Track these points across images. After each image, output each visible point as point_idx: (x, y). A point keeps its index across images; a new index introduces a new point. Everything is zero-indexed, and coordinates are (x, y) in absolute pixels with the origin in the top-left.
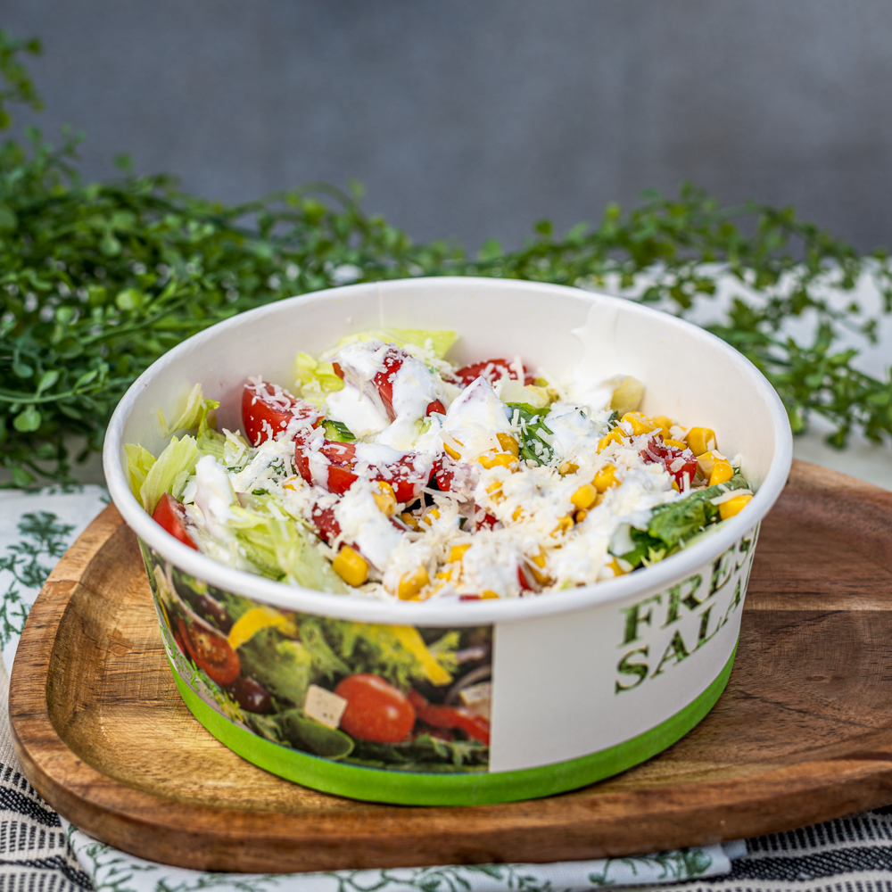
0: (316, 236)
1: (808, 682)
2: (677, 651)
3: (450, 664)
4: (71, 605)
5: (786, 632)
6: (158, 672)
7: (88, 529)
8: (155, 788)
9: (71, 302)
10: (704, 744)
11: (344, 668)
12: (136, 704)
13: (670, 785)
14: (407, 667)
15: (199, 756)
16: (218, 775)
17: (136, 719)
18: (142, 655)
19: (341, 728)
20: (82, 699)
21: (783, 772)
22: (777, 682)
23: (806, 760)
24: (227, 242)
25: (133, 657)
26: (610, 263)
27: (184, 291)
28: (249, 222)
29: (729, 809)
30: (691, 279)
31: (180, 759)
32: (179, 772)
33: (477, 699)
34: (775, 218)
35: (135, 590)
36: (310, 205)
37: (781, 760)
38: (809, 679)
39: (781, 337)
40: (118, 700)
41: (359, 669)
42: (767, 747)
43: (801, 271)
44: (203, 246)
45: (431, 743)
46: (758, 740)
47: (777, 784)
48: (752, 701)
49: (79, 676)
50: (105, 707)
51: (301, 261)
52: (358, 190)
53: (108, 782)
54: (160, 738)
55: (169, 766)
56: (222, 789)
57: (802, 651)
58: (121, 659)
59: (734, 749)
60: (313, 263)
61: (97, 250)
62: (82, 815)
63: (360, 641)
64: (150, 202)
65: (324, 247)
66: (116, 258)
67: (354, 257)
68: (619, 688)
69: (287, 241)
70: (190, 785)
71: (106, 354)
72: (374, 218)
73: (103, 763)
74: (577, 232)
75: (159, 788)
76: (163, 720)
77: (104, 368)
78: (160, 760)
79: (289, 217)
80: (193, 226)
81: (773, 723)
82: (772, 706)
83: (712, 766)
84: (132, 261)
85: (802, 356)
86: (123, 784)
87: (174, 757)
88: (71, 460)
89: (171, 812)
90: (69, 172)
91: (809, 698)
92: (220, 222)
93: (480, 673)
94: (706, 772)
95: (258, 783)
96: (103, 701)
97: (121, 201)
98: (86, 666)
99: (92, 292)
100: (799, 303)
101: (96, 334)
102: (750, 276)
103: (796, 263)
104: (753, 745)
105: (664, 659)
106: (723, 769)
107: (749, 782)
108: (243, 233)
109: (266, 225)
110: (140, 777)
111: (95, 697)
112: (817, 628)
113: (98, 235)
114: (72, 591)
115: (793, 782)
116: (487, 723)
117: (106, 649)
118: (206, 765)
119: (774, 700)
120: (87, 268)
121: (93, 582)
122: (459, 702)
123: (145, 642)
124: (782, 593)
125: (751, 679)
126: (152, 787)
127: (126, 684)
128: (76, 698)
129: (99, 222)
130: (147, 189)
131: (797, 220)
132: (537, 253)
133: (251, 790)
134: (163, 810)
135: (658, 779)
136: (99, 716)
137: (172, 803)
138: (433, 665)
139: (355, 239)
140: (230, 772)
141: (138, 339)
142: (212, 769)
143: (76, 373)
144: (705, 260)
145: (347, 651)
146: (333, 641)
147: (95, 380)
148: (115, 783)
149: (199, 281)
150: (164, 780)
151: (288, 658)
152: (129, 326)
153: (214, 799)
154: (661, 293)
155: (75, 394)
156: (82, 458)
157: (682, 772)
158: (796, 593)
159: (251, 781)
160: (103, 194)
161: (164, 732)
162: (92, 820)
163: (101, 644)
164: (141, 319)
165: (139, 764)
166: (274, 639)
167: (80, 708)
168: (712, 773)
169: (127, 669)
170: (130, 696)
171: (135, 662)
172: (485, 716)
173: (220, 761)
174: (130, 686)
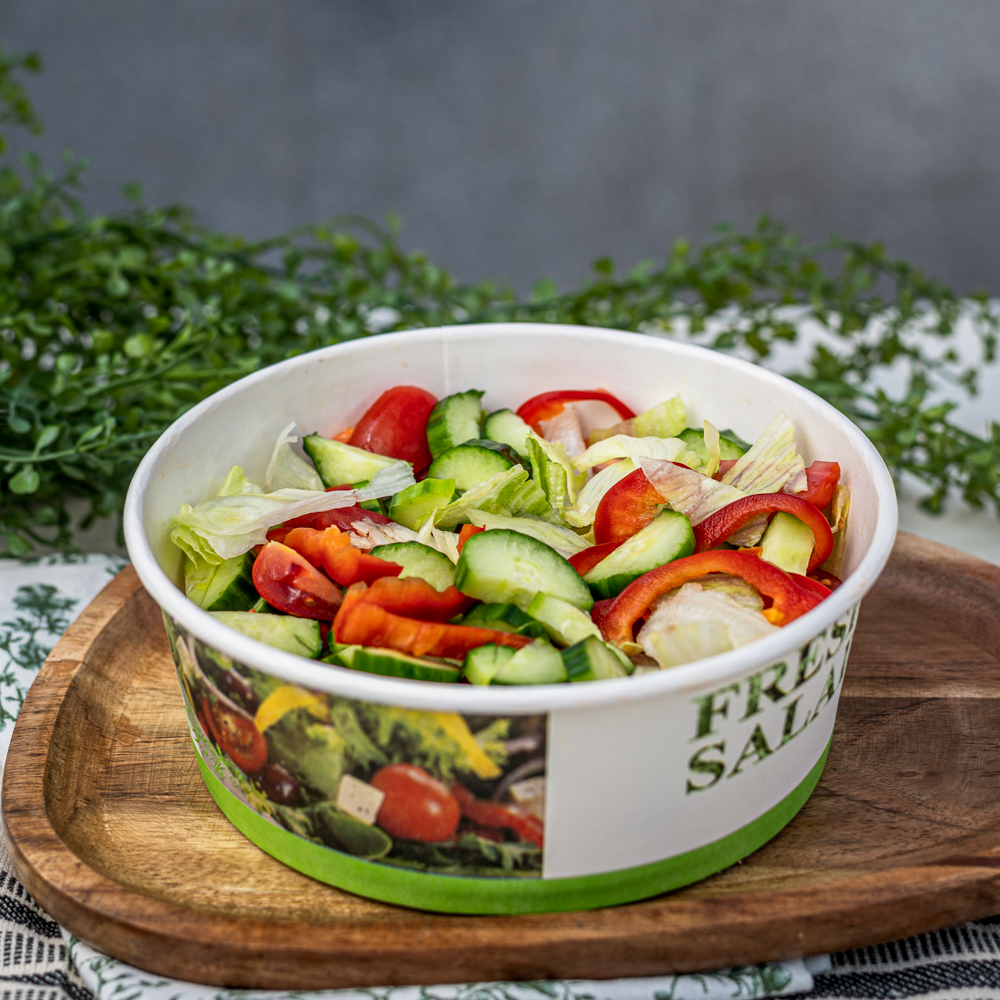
0: (348, 275)
1: (899, 778)
2: (758, 748)
3: (499, 755)
4: (74, 687)
5: (875, 722)
6: (170, 764)
7: (93, 603)
8: (165, 894)
9: (73, 349)
10: (783, 847)
11: (381, 757)
12: (145, 799)
13: (742, 892)
14: (452, 758)
15: (214, 857)
16: (236, 879)
17: (144, 816)
18: (152, 745)
19: (377, 824)
20: (85, 793)
21: (869, 879)
22: (864, 777)
23: (895, 865)
24: (248, 283)
25: (142, 746)
26: (678, 306)
27: (201, 337)
28: (273, 259)
29: (809, 921)
30: (768, 323)
31: (193, 861)
32: (192, 876)
33: (529, 796)
34: (863, 256)
35: (145, 671)
36: (342, 240)
37: (868, 866)
38: (901, 774)
39: (870, 388)
40: (124, 794)
41: (396, 759)
42: (852, 851)
43: (892, 314)
44: (222, 286)
45: (477, 844)
46: (842, 842)
47: (863, 892)
48: (836, 799)
49: (81, 767)
50: (110, 803)
51: (332, 303)
52: (396, 224)
53: (112, 886)
54: (171, 837)
55: (181, 869)
56: (240, 895)
57: (892, 743)
58: (129, 749)
59: (815, 852)
60: (345, 306)
61: (102, 290)
62: (83, 924)
63: (398, 727)
64: (163, 237)
65: (357, 287)
66: (124, 299)
67: (390, 298)
68: (691, 788)
69: (316, 280)
70: (203, 891)
71: (113, 407)
72: (413, 255)
73: (107, 864)
74: (641, 271)
75: (169, 894)
76: (174, 817)
77: (111, 422)
78: (170, 862)
79: (317, 254)
80: (210, 263)
81: (859, 824)
82: (859, 804)
83: (790, 872)
84: (142, 303)
85: (894, 410)
86: (129, 889)
87: (186, 859)
88: (73, 526)
89: (181, 921)
90: (72, 203)
91: (900, 796)
92: (241, 259)
93: (533, 766)
94: (784, 879)
95: (280, 888)
96: (108, 795)
97: (130, 236)
98: (89, 756)
99: (96, 337)
100: (890, 351)
101: (101, 384)
102: (835, 320)
103: (887, 306)
104: (837, 849)
105: (743, 757)
106: (802, 875)
107: (831, 890)
108: (266, 272)
109: (292, 263)
110: (148, 881)
111: (98, 791)
112: (910, 717)
113: (104, 274)
114: (74, 672)
115: (880, 890)
116: (540, 824)
117: (112, 737)
118: (223, 867)
119: (860, 798)
120: (90, 313)
121: (97, 662)
122: (508, 798)
123: (156, 730)
124: (872, 678)
125: (834, 774)
126: (162, 892)
127: (133, 777)
128: (78, 792)
129: (104, 259)
130: (159, 223)
131: (889, 257)
132: (597, 294)
133: (272, 896)
134: (173, 918)
135: (729, 886)
136: (103, 813)
137: (184, 910)
138: (480, 756)
139: (392, 278)
140: (249, 876)
141: (148, 390)
142: (229, 872)
143: (79, 428)
144: (785, 302)
145: (384, 738)
146: (368, 728)
147: (101, 436)
148: (120, 887)
149: (217, 325)
150: (175, 885)
151: (319, 743)
152: (138, 375)
153: (231, 906)
154: (735, 339)
155: (77, 452)
156: (86, 524)
157: (756, 878)
158: (887, 678)
159: (273, 886)
160: (110, 227)
161: (176, 830)
162: (93, 929)
163: (106, 732)
164: (151, 367)
165: (147, 866)
166: (305, 722)
167: (81, 804)
168: (790, 880)
169: (135, 760)
170: (137, 790)
171: (145, 752)
172: (538, 815)
173: (238, 863)
174: (138, 779)
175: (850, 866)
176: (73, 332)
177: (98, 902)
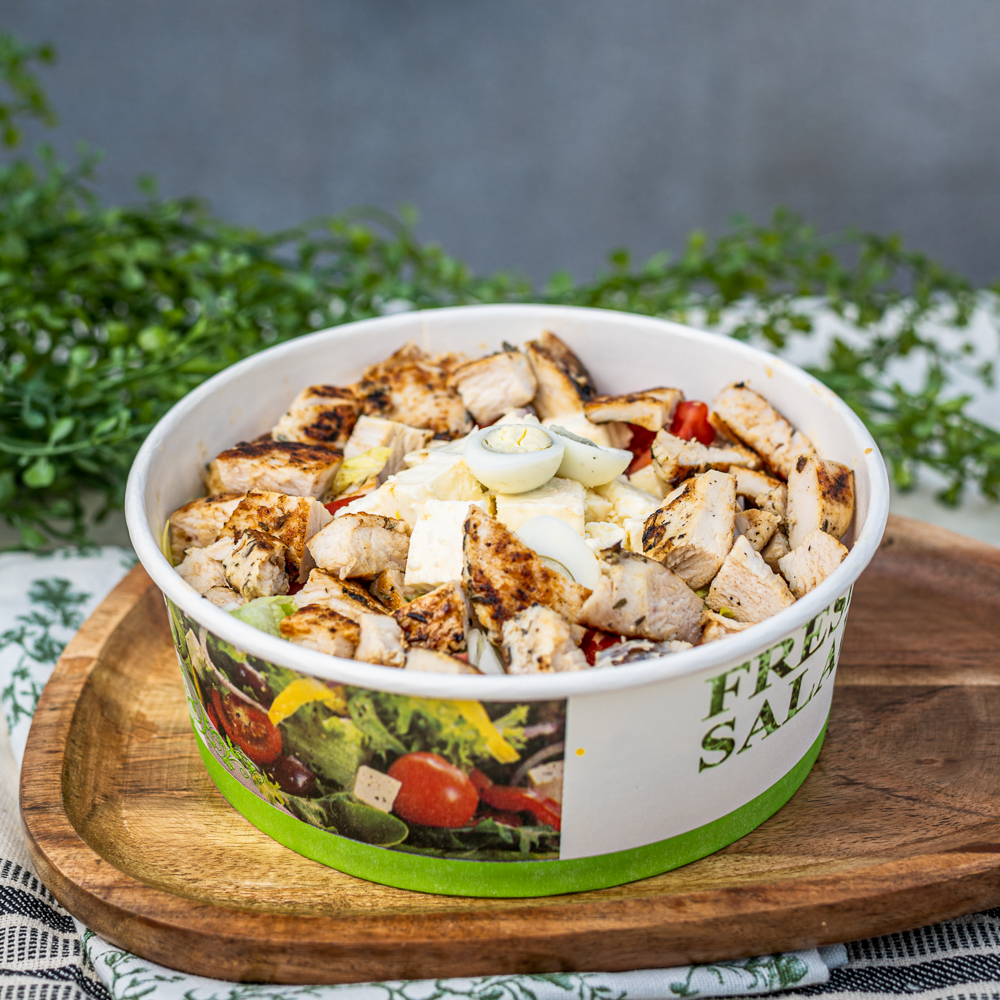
0: (362, 268)
1: (918, 766)
2: (765, 723)
3: (519, 741)
4: (89, 685)
5: (892, 710)
6: (187, 760)
7: (108, 599)
8: (185, 890)
9: (88, 341)
10: (802, 835)
11: (399, 746)
12: (163, 795)
13: (765, 882)
14: (470, 744)
15: (233, 852)
16: (256, 874)
17: (162, 812)
18: (169, 741)
19: (393, 812)
20: (102, 790)
21: (891, 866)
22: (883, 765)
23: (917, 853)
24: (264, 275)
25: (158, 742)
26: (694, 297)
27: (215, 330)
28: (288, 252)
29: (831, 908)
30: (785, 315)
31: (213, 856)
32: (212, 871)
33: (548, 779)
34: (880, 248)
35: (160, 666)
36: (357, 232)
37: (888, 853)
38: (919, 762)
39: (887, 380)
40: (142, 791)
41: (415, 748)
42: (873, 839)
43: (908, 306)
44: (237, 279)
45: (496, 827)
46: (862, 830)
47: (886, 880)
48: (855, 787)
49: (98, 764)
50: (128, 799)
51: (347, 296)
52: (411, 216)
53: (133, 883)
54: (191, 832)
55: (201, 865)
56: (260, 889)
57: (910, 731)
58: (146, 745)
59: (835, 841)
60: (360, 298)
61: (117, 283)
62: (103, 920)
63: (417, 716)
64: (178, 230)
65: (372, 280)
66: (139, 292)
67: (405, 290)
68: (703, 765)
69: (332, 272)
70: (226, 886)
71: (128, 401)
72: (429, 247)
73: (127, 861)
74: (657, 263)
75: (190, 889)
76: (193, 813)
77: (125, 415)
78: (190, 858)
79: (333, 246)
80: (225, 256)
81: (878, 812)
82: (878, 792)
83: (811, 861)
84: (157, 294)
85: (910, 404)
86: (149, 885)
87: (206, 854)
88: (87, 520)
89: (203, 916)
90: (86, 195)
91: (919, 783)
92: (256, 251)
93: (551, 750)
94: (805, 867)
95: (301, 882)
96: (125, 791)
97: (144, 228)
98: (106, 753)
99: (110, 331)
100: (907, 342)
101: (115, 378)
102: (851, 312)
103: (903, 297)
104: (857, 837)
105: (752, 734)
106: (823, 864)
107: (853, 879)
108: (280, 265)
109: (307, 256)
110: (168, 877)
111: (116, 788)
112: (927, 705)
113: (118, 266)
114: (89, 669)
115: (903, 877)
116: (557, 806)
117: (128, 733)
118: (244, 862)
119: (880, 786)
120: (107, 302)
121: (112, 659)
122: (526, 782)
123: (172, 726)
124: (888, 667)
125: (853, 762)
126: (182, 888)
127: (151, 773)
128: (96, 788)
129: (119, 252)
130: (173, 215)
131: (905, 249)
132: (612, 286)
133: (293, 891)
134: (194, 913)
135: (750, 875)
136: (121, 809)
137: (205, 906)
138: (499, 742)
139: (407, 271)
140: (269, 871)
141: (162, 383)
142: (249, 867)
143: (94, 421)
144: (802, 293)
145: (403, 727)
146: (386, 717)
147: (115, 428)
148: (141, 883)
149: (232, 319)
150: (195, 880)
151: (335, 735)
152: (153, 368)
153: (252, 901)
154: (750, 331)
155: (93, 445)
156: (101, 517)
157: (777, 867)
158: (903, 666)
159: (293, 881)
160: (126, 220)
161: (195, 826)
162: (114, 926)
163: (123, 728)
164: (166, 360)
165: (167, 862)
166: (320, 715)
167: (99, 800)
168: (811, 868)
169: (152, 756)
170: (155, 786)
171: (162, 748)
172: (556, 799)
173: (258, 858)
174: (156, 775)
175: (870, 854)
176: (87, 324)
177: (117, 899)
